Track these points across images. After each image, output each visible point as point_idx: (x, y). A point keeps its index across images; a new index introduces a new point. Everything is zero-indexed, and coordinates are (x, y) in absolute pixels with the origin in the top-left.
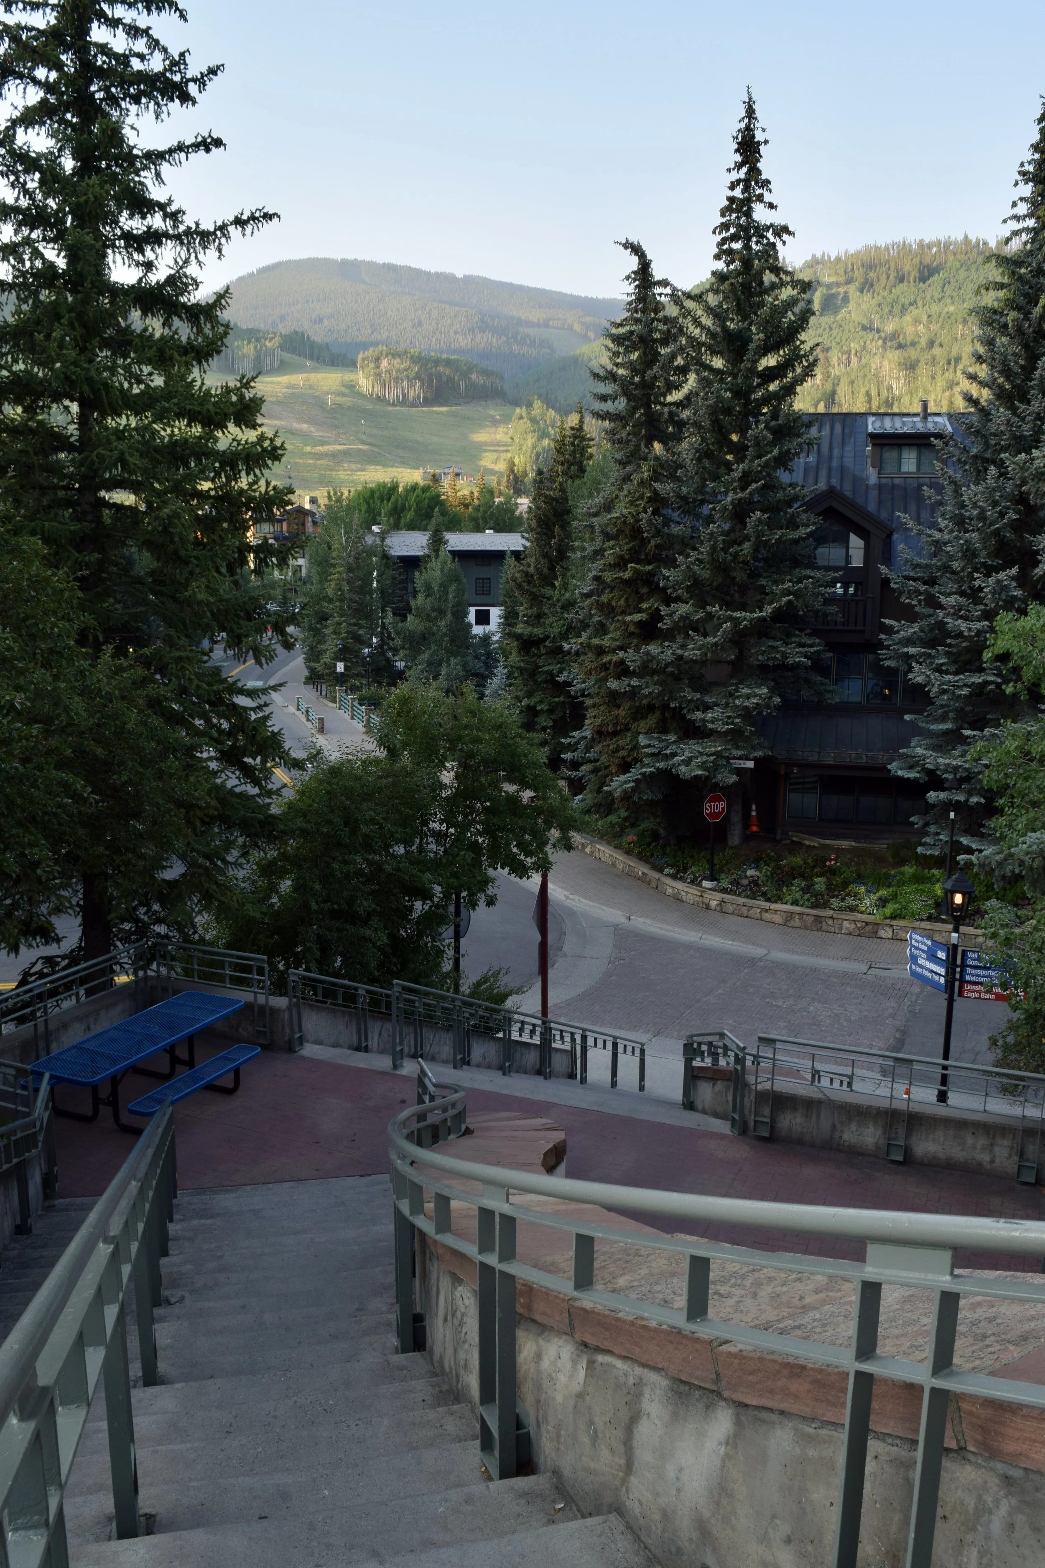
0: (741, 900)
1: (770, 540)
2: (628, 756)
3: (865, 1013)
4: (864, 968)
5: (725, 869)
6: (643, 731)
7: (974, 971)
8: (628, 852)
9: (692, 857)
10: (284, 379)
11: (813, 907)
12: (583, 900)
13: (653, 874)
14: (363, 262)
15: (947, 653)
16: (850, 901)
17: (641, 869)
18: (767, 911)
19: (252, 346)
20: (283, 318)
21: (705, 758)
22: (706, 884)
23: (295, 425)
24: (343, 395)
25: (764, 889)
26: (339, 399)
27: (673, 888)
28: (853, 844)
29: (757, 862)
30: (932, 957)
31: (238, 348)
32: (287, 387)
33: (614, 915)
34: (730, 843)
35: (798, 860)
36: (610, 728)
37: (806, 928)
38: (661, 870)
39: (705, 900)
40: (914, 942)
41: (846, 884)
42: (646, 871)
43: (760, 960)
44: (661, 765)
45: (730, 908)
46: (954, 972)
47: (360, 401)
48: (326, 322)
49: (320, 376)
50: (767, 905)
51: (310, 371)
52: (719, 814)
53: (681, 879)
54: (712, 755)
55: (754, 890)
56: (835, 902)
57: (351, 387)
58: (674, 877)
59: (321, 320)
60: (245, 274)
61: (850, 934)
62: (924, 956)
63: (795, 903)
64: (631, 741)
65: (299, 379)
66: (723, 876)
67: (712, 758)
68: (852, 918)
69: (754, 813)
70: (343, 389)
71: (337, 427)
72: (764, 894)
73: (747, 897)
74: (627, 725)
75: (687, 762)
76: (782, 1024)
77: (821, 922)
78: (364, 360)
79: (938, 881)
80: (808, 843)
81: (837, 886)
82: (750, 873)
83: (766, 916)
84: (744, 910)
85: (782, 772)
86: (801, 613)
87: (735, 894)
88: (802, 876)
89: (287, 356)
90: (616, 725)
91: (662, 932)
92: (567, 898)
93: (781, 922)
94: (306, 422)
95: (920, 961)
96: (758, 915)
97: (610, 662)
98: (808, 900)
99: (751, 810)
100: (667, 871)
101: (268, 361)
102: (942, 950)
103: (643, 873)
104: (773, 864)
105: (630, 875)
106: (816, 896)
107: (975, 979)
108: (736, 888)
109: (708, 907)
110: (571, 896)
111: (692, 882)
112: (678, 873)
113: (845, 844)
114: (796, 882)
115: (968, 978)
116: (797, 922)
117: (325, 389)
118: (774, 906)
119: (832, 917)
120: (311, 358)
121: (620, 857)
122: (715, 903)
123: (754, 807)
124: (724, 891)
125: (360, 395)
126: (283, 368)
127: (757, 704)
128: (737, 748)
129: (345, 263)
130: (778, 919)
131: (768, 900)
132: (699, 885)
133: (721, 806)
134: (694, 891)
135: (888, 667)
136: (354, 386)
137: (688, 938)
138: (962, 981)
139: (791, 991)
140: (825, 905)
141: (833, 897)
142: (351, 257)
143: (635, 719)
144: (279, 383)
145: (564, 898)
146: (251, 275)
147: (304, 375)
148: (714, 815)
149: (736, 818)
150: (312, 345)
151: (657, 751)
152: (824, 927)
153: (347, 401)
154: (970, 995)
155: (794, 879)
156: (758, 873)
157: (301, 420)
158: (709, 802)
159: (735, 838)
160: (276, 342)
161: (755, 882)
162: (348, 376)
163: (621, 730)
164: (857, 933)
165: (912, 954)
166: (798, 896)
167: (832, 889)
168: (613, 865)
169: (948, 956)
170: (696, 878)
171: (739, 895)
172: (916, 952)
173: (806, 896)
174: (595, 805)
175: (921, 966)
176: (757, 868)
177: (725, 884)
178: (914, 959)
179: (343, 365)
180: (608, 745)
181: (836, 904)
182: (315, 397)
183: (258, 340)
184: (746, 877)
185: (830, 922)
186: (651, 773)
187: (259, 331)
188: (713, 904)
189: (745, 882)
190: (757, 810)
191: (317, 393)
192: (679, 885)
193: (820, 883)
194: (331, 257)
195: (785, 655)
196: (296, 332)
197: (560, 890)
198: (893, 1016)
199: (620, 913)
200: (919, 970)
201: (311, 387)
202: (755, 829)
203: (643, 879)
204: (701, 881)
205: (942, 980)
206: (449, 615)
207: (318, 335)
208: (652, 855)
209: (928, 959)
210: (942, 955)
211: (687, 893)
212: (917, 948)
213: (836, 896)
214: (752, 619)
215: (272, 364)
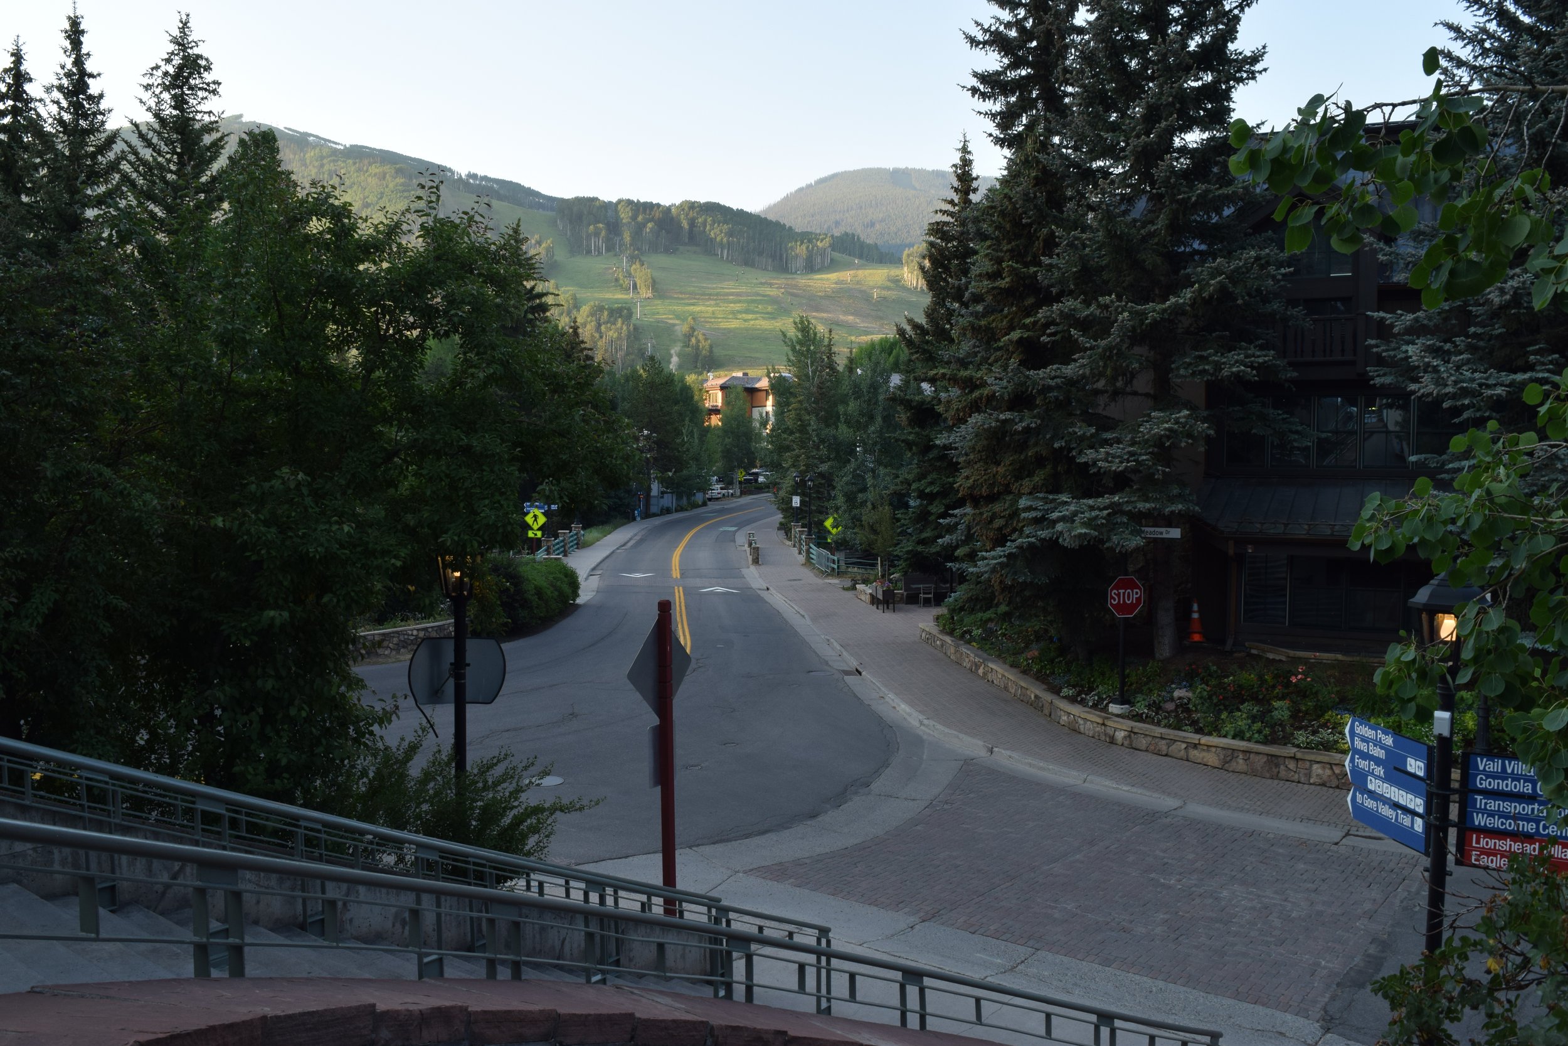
0: (1158, 731)
1: (1189, 198)
2: (1006, 525)
3: (1319, 907)
4: (1336, 834)
5: (1145, 688)
6: (1026, 490)
7: (1493, 805)
8: (1025, 672)
9: (1103, 674)
10: (833, 276)
11: (1266, 742)
12: (938, 726)
13: (1047, 697)
14: (914, 170)
15: (1471, 348)
16: (1325, 734)
17: (1035, 690)
18: (1195, 746)
19: (804, 247)
20: (837, 223)
21: (1097, 513)
22: (1114, 708)
23: (842, 317)
24: (888, 289)
25: (1195, 716)
26: (885, 293)
27: (1069, 714)
28: (1340, 657)
29: (1189, 678)
30: (1397, 774)
31: (792, 248)
32: (836, 283)
33: (971, 746)
34: (1157, 655)
35: (1249, 677)
36: (984, 491)
37: (1254, 773)
38: (1056, 691)
39: (1110, 732)
40: (1359, 745)
41: (1320, 710)
42: (1038, 692)
43: (1166, 814)
44: (1043, 534)
45: (1143, 742)
46: (1445, 811)
47: (904, 295)
48: (877, 226)
49: (867, 272)
50: (1195, 738)
51: (859, 268)
52: (1133, 607)
53: (1083, 703)
54: (1105, 508)
55: (1183, 716)
56: (1301, 737)
57: (897, 282)
58: (1072, 700)
59: (872, 224)
60: (804, 185)
61: (1323, 785)
62: (1380, 771)
63: (1239, 735)
64: (1011, 505)
65: (847, 275)
66: (1139, 697)
67: (1105, 512)
68: (1326, 759)
69: (1195, 616)
70: (889, 284)
71: (881, 318)
72: (1194, 723)
73: (1168, 726)
74: (1008, 485)
75: (1069, 519)
76: (1161, 916)
77: (1277, 766)
78: (909, 256)
79: (1470, 707)
80: (1271, 656)
81: (1306, 713)
82: (1177, 694)
83: (1194, 754)
84: (1163, 747)
85: (1231, 552)
86: (1240, 302)
87: (1153, 723)
88: (1255, 698)
89: (837, 255)
90: (992, 485)
91: (1032, 770)
92: (921, 723)
93: (1216, 763)
94: (852, 314)
95: (1373, 785)
96: (1183, 753)
97: (981, 398)
98: (1259, 732)
99: (1191, 611)
100: (1065, 691)
101: (819, 260)
102: (1417, 757)
103: (1036, 697)
104: (1213, 682)
105: (1024, 701)
106: (1272, 727)
107: (1496, 823)
108: (1156, 713)
109: (1112, 741)
110: (926, 722)
111: (1095, 706)
112: (1079, 694)
113: (1326, 657)
114: (1245, 707)
115: (1479, 820)
116: (1240, 764)
117: (871, 283)
118: (1205, 740)
119: (1294, 758)
120: (860, 257)
121: (1012, 675)
122: (1122, 734)
123: (1195, 607)
124: (1138, 718)
125: (905, 288)
126: (833, 266)
127: (1170, 430)
128: (1147, 500)
129: (896, 171)
130: (1212, 758)
131: (1199, 731)
132: (1105, 709)
133: (1134, 595)
134: (1095, 717)
135: (1383, 385)
136: (899, 281)
137: (1066, 780)
138: (1466, 828)
139: (1198, 864)
140: (1286, 740)
141: (1299, 728)
142: (902, 166)
143: (1018, 477)
144: (828, 279)
145: (917, 724)
146: (809, 186)
147: (852, 272)
148: (1123, 608)
149: (1165, 618)
150: (862, 245)
151: (1039, 514)
152: (1283, 773)
153: (891, 294)
154: (1485, 860)
155: (1242, 703)
156: (1190, 695)
157: (846, 313)
158: (1117, 587)
159: (1165, 648)
160: (827, 242)
161: (1183, 707)
162: (894, 272)
163: (999, 493)
164: (1335, 783)
165: (1355, 769)
166: (1242, 724)
167: (1298, 718)
168: (1006, 688)
169: (1429, 768)
170: (1101, 700)
171: (1158, 724)
172: (1363, 764)
173: (1257, 726)
174: (970, 600)
175: (1372, 795)
176: (1191, 687)
177: (1141, 708)
178: (1360, 780)
179: (891, 263)
180: (981, 514)
181: (1301, 739)
182: (861, 291)
183: (810, 241)
184: (1172, 699)
185: (1292, 765)
186: (1031, 544)
187: (811, 233)
188: (1120, 735)
189: (1170, 706)
190: (1199, 611)
191: (864, 288)
192: (1076, 710)
193: (1281, 709)
194: (883, 167)
195: (1218, 367)
196: (846, 234)
197: (915, 714)
198: (1371, 916)
199: (980, 743)
200: (1370, 804)
201: (858, 283)
202: (1197, 638)
203: (1036, 705)
204: (1107, 705)
205: (1419, 825)
206: (879, 420)
207: (869, 237)
208: (1053, 673)
209: (1388, 779)
210: (1416, 766)
211: (1085, 719)
212: (1365, 756)
213: (1305, 728)
214: (1164, 310)
215: (823, 262)
